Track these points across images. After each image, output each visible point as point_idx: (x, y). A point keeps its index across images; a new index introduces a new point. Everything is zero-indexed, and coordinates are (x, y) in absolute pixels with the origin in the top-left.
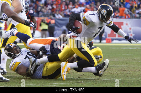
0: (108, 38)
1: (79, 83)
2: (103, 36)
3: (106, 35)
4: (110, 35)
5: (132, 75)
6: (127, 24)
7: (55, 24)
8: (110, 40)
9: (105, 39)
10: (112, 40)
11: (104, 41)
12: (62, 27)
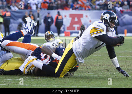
0: (67, 31)
1: (35, 79)
2: (62, 29)
3: (64, 28)
4: (68, 28)
5: (91, 70)
6: (87, 16)
7: (11, 16)
8: (69, 34)
9: (63, 32)
10: (71, 33)
11: (63, 35)
12: (18, 19)
